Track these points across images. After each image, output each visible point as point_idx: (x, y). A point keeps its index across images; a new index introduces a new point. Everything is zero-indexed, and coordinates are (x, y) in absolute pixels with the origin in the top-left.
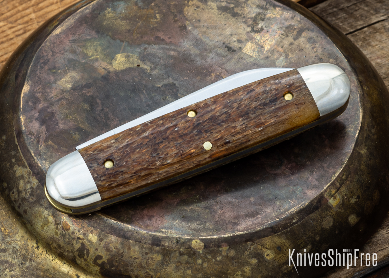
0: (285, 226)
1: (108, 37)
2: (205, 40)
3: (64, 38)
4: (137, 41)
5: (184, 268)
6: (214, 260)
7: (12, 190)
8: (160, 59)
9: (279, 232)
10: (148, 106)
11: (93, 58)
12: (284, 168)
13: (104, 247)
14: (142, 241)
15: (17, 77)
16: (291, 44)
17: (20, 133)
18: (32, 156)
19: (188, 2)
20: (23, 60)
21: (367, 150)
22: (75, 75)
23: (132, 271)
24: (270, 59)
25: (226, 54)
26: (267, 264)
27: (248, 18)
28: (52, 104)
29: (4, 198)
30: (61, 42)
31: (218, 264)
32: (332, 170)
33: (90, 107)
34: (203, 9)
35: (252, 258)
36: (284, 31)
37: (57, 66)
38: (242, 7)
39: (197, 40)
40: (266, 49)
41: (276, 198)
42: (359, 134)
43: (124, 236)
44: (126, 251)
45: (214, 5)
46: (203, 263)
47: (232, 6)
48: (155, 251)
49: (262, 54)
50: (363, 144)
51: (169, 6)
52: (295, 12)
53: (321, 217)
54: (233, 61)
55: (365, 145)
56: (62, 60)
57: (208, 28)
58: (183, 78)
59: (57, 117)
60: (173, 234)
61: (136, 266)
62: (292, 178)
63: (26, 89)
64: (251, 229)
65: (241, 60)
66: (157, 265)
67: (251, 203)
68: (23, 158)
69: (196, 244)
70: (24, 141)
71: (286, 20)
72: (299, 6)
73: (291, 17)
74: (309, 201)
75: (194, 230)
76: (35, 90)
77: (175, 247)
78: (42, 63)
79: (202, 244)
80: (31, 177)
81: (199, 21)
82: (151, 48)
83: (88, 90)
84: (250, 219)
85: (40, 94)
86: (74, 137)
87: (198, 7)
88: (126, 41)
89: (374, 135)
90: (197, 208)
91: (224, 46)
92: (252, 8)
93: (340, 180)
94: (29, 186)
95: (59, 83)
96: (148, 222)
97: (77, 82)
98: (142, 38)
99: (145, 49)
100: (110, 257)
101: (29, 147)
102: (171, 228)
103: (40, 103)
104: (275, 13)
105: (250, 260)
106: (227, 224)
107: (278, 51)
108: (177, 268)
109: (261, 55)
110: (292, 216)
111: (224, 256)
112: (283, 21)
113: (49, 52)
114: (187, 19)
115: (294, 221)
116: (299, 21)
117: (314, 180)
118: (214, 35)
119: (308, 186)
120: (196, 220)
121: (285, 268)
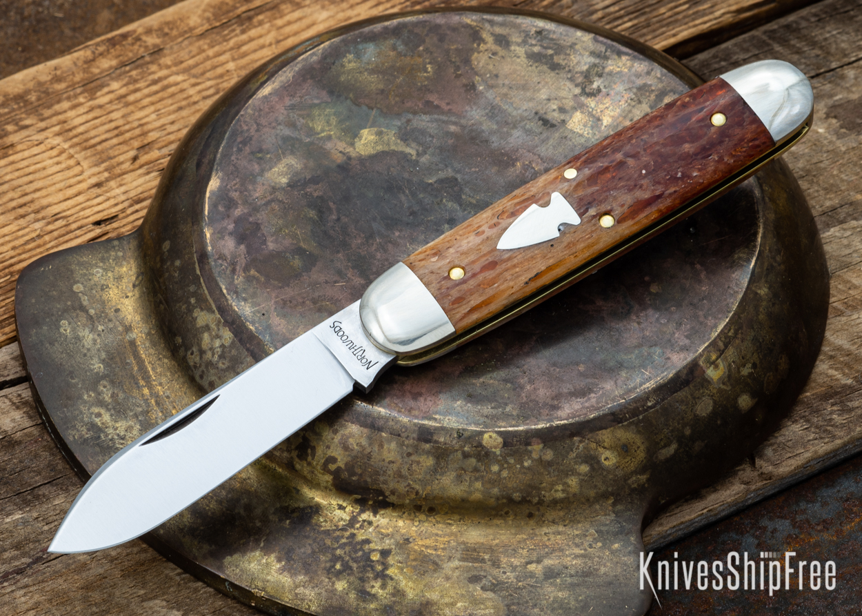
0: (635, 412)
1: (348, 101)
2: (505, 107)
3: (277, 102)
4: (396, 109)
5: (470, 478)
6: (518, 466)
7: (190, 349)
8: (433, 137)
9: (626, 421)
10: (413, 213)
11: (323, 135)
13: (340, 443)
14: (402, 435)
15: (199, 165)
17: (203, 256)
18: (224, 294)
19: (479, 45)
20: (209, 137)
21: (769, 288)
22: (293, 163)
23: (385, 482)
25: (540, 130)
26: (605, 473)
28: (256, 209)
29: (177, 362)
30: (272, 109)
31: (525, 473)
32: (712, 321)
33: (317, 215)
34: (503, 57)
35: (581, 464)
36: (634, 94)
37: (264, 147)
38: (566, 54)
39: (493, 107)
40: (605, 123)
41: (620, 366)
43: (374, 426)
44: (376, 449)
45: (520, 51)
46: (500, 471)
47: (550, 52)
48: (424, 450)
49: (599, 132)
50: (763, 280)
51: (448, 52)
52: (652, 63)
53: (694, 398)
54: (551, 142)
55: (766, 282)
56: (273, 137)
57: (511, 88)
58: (470, 168)
59: (265, 230)
60: (451, 422)
61: (392, 475)
63: (214, 184)
64: (579, 416)
65: (564, 140)
66: (426, 473)
67: (581, 374)
68: (209, 297)
69: (491, 439)
70: (211, 269)
71: (638, 76)
72: (661, 56)
73: (645, 71)
74: (674, 372)
75: (487, 417)
76: (228, 187)
77: (455, 444)
78: (241, 142)
79: (500, 440)
80: (221, 327)
81: (497, 76)
82: (418, 120)
83: (315, 187)
84: (579, 400)
85: (237, 194)
86: (291, 263)
87: (494, 54)
88: (378, 108)
89: (779, 265)
90: (492, 380)
91: (537, 117)
92: (583, 56)
93: (725, 338)
94: (217, 343)
95: (268, 175)
96: (412, 403)
97: (297, 173)
98: (403, 103)
99: (409, 121)
100: (349, 459)
101: (218, 279)
102: (450, 414)
103: (237, 208)
104: (620, 64)
105: (577, 467)
106: (540, 408)
108: (459, 478)
109: (597, 133)
110: (647, 396)
111: (535, 460)
112: (633, 78)
113: (252, 125)
114: (476, 74)
115: (649, 404)
116: (658, 78)
117: (683, 337)
118: (521, 100)
119: (672, 345)
120: (490, 401)
121: (634, 481)
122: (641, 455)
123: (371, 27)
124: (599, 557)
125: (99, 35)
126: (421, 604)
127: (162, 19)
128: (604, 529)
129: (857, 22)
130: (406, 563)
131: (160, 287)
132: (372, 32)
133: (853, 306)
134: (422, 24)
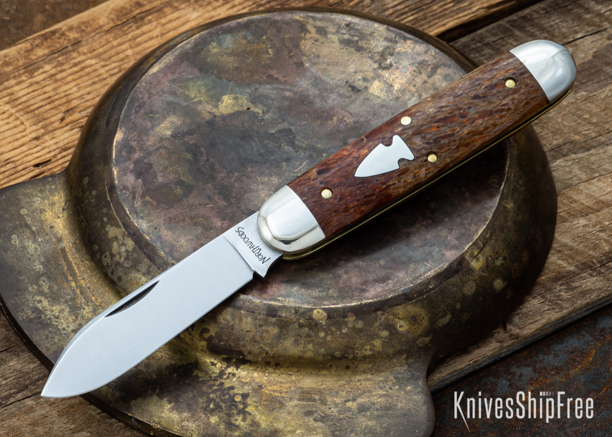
0: (420, 293)
1: (213, 76)
2: (325, 78)
3: (162, 78)
4: (247, 81)
5: (304, 342)
6: (338, 333)
7: (104, 253)
8: (274, 100)
9: (414, 299)
10: (261, 155)
11: (195, 100)
12: (419, 226)
13: (212, 319)
14: (255, 312)
15: (108, 123)
16: (425, 82)
17: (112, 188)
18: (127, 214)
19: (305, 34)
20: (115, 103)
21: (514, 204)
22: (175, 120)
23: (244, 346)
24: (400, 99)
25: (350, 94)
26: (400, 337)
27: (375, 53)
28: (149, 154)
29: (94, 263)
30: (159, 82)
31: (343, 337)
32: (475, 227)
33: (193, 157)
34: (322, 43)
35: (383, 330)
36: (417, 67)
37: (154, 109)
39: (316, 78)
40: (396, 88)
41: (410, 260)
42: (505, 186)
44: (237, 323)
45: (335, 38)
46: (326, 336)
47: (356, 38)
48: (271, 322)
49: (392, 94)
50: (510, 198)
51: (283, 39)
52: (429, 45)
53: (462, 282)
54: (358, 102)
55: (512, 199)
56: (161, 102)
57: (328, 64)
58: (301, 122)
59: (155, 168)
60: (291, 302)
61: (249, 341)
62: (428, 237)
63: (119, 136)
64: (381, 296)
65: (367, 101)
66: (273, 339)
67: (381, 267)
68: (116, 217)
69: (318, 314)
70: (118, 196)
71: (419, 54)
72: (435, 40)
73: (424, 51)
74: (448, 264)
75: (315, 298)
76: (129, 138)
77: (293, 317)
78: (138, 106)
79: (325, 314)
80: (126, 238)
81: (318, 56)
82: (263, 88)
83: (191, 137)
84: (380, 285)
85: (136, 143)
86: (175, 192)
87: (316, 40)
88: (234, 81)
91: (347, 85)
92: (379, 41)
93: (484, 239)
94: (123, 249)
95: (157, 129)
97: (177, 128)
98: (252, 76)
99: (256, 89)
100: (218, 329)
101: (123, 203)
102: (289, 297)
103: (135, 153)
104: (406, 46)
105: (380, 332)
106: (353, 291)
107: (409, 91)
108: (296, 342)
109: (390, 95)
110: (429, 281)
111: (350, 328)
112: (415, 56)
113: (145, 94)
114: (304, 55)
115: (431, 287)
116: (434, 57)
117: (453, 239)
119: (446, 246)
120: (317, 287)
121: (421, 342)
122: (425, 323)
123: (229, 23)
124: (397, 396)
125: (35, 32)
126: (271, 432)
127: (80, 20)
128: (400, 376)
129: (573, 13)
130: (260, 403)
131: (82, 210)
132: (229, 26)
133: (574, 215)
134: (265, 20)
